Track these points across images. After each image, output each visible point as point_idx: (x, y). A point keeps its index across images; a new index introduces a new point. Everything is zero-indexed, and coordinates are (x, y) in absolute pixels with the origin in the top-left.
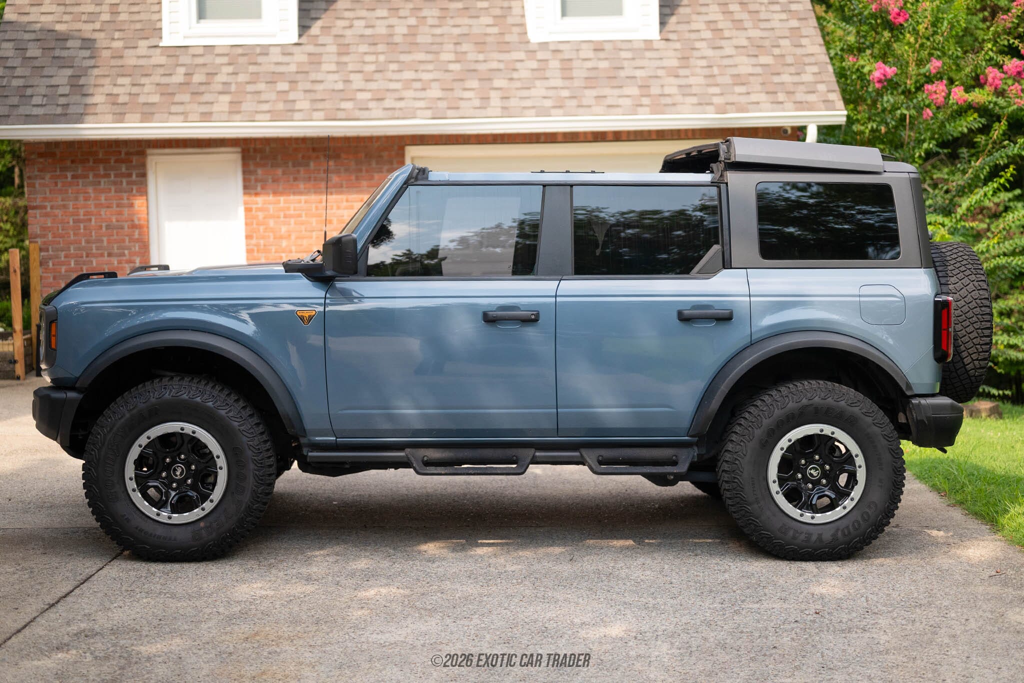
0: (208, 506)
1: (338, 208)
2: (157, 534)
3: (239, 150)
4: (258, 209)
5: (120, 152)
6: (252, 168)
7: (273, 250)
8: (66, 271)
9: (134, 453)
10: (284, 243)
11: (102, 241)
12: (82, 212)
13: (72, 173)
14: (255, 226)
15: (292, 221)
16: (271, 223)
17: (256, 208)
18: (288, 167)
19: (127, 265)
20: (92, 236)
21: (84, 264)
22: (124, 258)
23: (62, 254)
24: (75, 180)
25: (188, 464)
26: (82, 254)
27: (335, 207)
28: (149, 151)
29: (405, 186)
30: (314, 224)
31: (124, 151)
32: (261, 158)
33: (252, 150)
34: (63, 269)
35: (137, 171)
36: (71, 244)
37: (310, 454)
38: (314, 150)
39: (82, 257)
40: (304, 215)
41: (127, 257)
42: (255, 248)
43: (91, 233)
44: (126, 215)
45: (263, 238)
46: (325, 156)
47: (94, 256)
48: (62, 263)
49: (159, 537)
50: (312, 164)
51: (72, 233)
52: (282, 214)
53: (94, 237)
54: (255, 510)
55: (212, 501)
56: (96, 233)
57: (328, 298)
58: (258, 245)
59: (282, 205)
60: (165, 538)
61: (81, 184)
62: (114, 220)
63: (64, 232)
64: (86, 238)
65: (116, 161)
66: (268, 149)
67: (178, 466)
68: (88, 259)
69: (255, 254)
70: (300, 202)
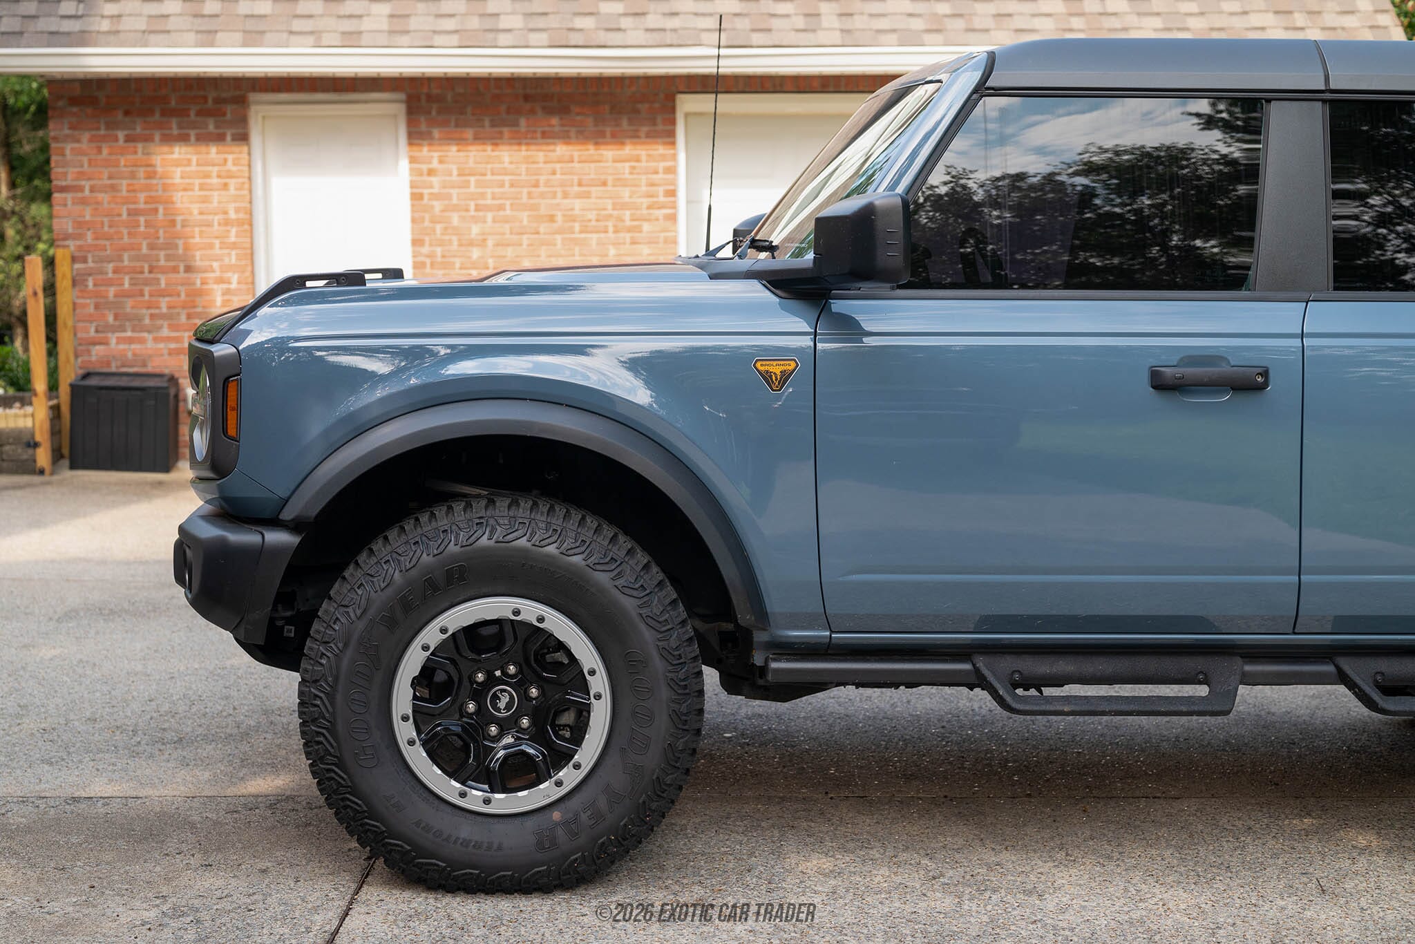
0: (569, 776)
1: (566, 195)
2: (462, 836)
3: (402, 96)
4: (434, 196)
5: (205, 98)
6: (423, 127)
7: (458, 265)
8: (116, 296)
9: (413, 662)
10: (476, 253)
11: (176, 246)
12: (142, 197)
13: (126, 132)
14: (427, 224)
15: (490, 216)
16: (455, 219)
17: (431, 194)
18: (483, 126)
19: (215, 287)
20: (158, 238)
21: (146, 285)
22: (212, 275)
23: (110, 267)
24: (132, 144)
25: (521, 686)
26: (143, 267)
27: (559, 195)
28: (253, 97)
29: (975, 96)
30: (525, 222)
31: (212, 95)
32: (439, 112)
33: (423, 98)
34: (112, 291)
35: (234, 131)
36: (124, 250)
37: (774, 665)
38: (527, 98)
39: (142, 272)
40: (508, 207)
41: (218, 274)
42: (428, 261)
43: (157, 232)
44: (215, 204)
45: (441, 243)
46: (544, 108)
47: (164, 271)
48: (110, 283)
49: (466, 843)
50: (523, 122)
51: (125, 231)
52: (472, 205)
53: (161, 240)
54: (670, 785)
55: (577, 766)
56: (165, 232)
57: (821, 334)
58: (431, 255)
59: (472, 189)
60: (478, 845)
61: (140, 150)
62: (196, 212)
63: (112, 230)
64: (148, 241)
65: (199, 113)
66: (449, 97)
67: (503, 691)
68: (152, 276)
69: (428, 270)
70: (502, 185)
